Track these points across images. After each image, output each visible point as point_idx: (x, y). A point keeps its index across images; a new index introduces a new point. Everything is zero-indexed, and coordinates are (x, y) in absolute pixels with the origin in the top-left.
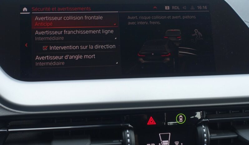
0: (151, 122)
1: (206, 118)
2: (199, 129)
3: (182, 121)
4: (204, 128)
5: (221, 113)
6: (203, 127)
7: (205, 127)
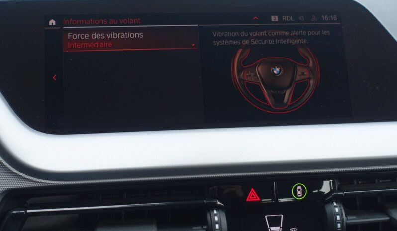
0: (253, 196)
1: (339, 190)
2: (328, 208)
3: (301, 196)
4: (336, 207)
5: (361, 184)
6: (335, 204)
7: (338, 205)
